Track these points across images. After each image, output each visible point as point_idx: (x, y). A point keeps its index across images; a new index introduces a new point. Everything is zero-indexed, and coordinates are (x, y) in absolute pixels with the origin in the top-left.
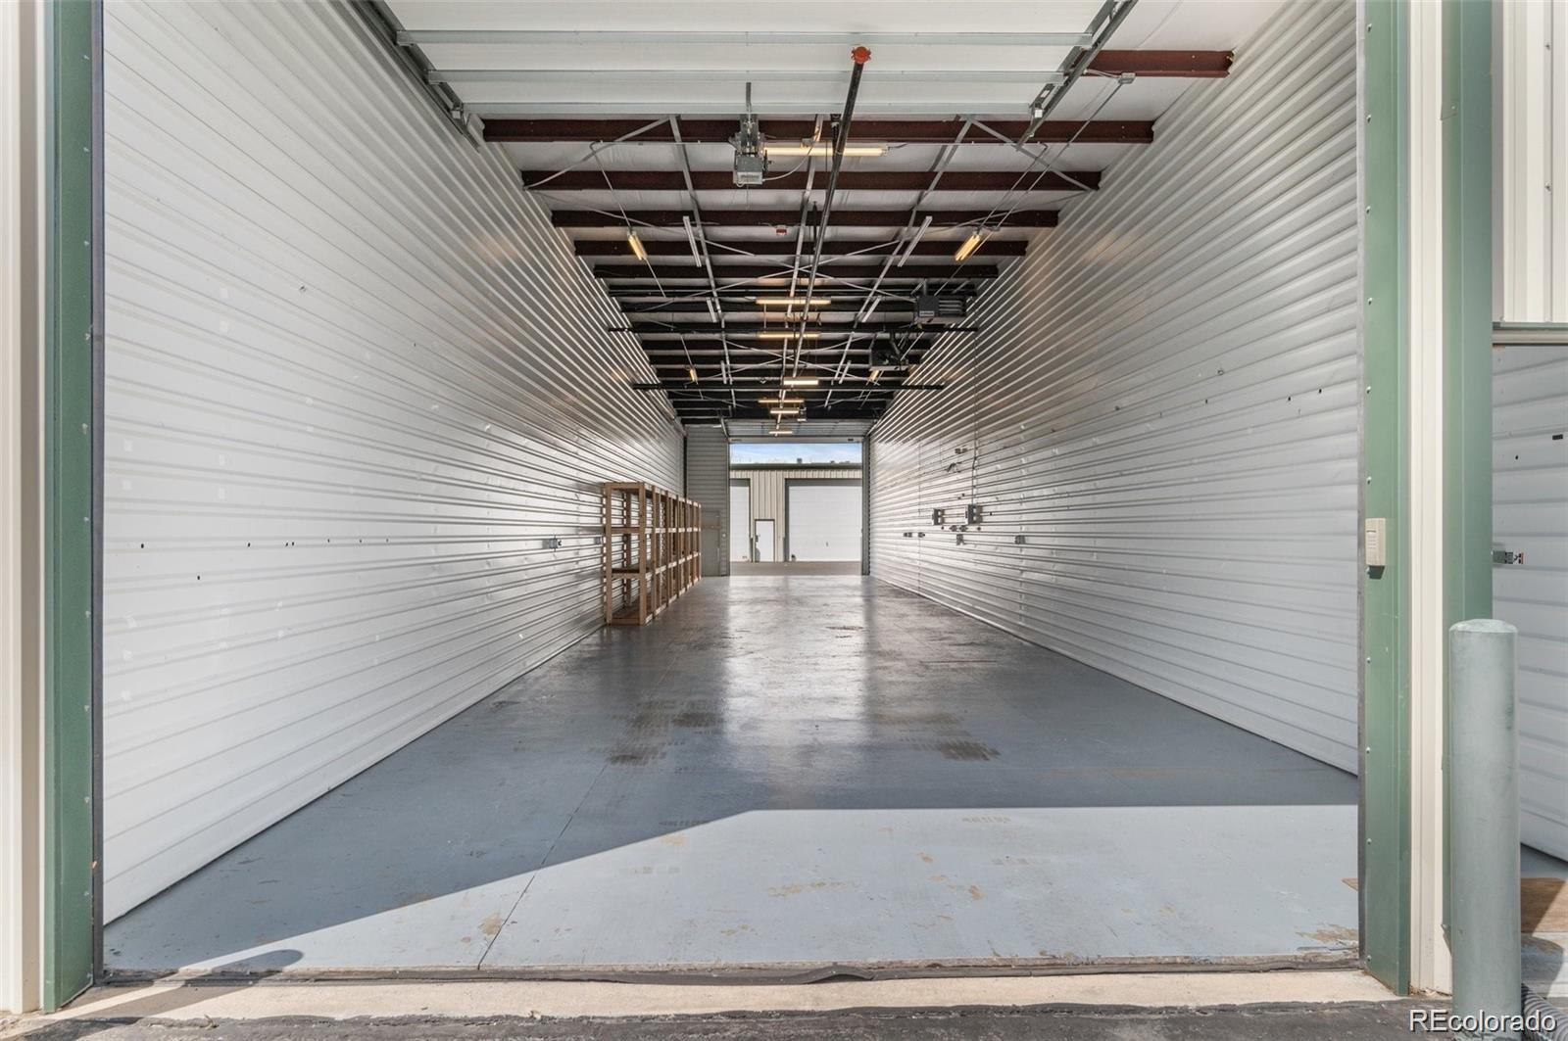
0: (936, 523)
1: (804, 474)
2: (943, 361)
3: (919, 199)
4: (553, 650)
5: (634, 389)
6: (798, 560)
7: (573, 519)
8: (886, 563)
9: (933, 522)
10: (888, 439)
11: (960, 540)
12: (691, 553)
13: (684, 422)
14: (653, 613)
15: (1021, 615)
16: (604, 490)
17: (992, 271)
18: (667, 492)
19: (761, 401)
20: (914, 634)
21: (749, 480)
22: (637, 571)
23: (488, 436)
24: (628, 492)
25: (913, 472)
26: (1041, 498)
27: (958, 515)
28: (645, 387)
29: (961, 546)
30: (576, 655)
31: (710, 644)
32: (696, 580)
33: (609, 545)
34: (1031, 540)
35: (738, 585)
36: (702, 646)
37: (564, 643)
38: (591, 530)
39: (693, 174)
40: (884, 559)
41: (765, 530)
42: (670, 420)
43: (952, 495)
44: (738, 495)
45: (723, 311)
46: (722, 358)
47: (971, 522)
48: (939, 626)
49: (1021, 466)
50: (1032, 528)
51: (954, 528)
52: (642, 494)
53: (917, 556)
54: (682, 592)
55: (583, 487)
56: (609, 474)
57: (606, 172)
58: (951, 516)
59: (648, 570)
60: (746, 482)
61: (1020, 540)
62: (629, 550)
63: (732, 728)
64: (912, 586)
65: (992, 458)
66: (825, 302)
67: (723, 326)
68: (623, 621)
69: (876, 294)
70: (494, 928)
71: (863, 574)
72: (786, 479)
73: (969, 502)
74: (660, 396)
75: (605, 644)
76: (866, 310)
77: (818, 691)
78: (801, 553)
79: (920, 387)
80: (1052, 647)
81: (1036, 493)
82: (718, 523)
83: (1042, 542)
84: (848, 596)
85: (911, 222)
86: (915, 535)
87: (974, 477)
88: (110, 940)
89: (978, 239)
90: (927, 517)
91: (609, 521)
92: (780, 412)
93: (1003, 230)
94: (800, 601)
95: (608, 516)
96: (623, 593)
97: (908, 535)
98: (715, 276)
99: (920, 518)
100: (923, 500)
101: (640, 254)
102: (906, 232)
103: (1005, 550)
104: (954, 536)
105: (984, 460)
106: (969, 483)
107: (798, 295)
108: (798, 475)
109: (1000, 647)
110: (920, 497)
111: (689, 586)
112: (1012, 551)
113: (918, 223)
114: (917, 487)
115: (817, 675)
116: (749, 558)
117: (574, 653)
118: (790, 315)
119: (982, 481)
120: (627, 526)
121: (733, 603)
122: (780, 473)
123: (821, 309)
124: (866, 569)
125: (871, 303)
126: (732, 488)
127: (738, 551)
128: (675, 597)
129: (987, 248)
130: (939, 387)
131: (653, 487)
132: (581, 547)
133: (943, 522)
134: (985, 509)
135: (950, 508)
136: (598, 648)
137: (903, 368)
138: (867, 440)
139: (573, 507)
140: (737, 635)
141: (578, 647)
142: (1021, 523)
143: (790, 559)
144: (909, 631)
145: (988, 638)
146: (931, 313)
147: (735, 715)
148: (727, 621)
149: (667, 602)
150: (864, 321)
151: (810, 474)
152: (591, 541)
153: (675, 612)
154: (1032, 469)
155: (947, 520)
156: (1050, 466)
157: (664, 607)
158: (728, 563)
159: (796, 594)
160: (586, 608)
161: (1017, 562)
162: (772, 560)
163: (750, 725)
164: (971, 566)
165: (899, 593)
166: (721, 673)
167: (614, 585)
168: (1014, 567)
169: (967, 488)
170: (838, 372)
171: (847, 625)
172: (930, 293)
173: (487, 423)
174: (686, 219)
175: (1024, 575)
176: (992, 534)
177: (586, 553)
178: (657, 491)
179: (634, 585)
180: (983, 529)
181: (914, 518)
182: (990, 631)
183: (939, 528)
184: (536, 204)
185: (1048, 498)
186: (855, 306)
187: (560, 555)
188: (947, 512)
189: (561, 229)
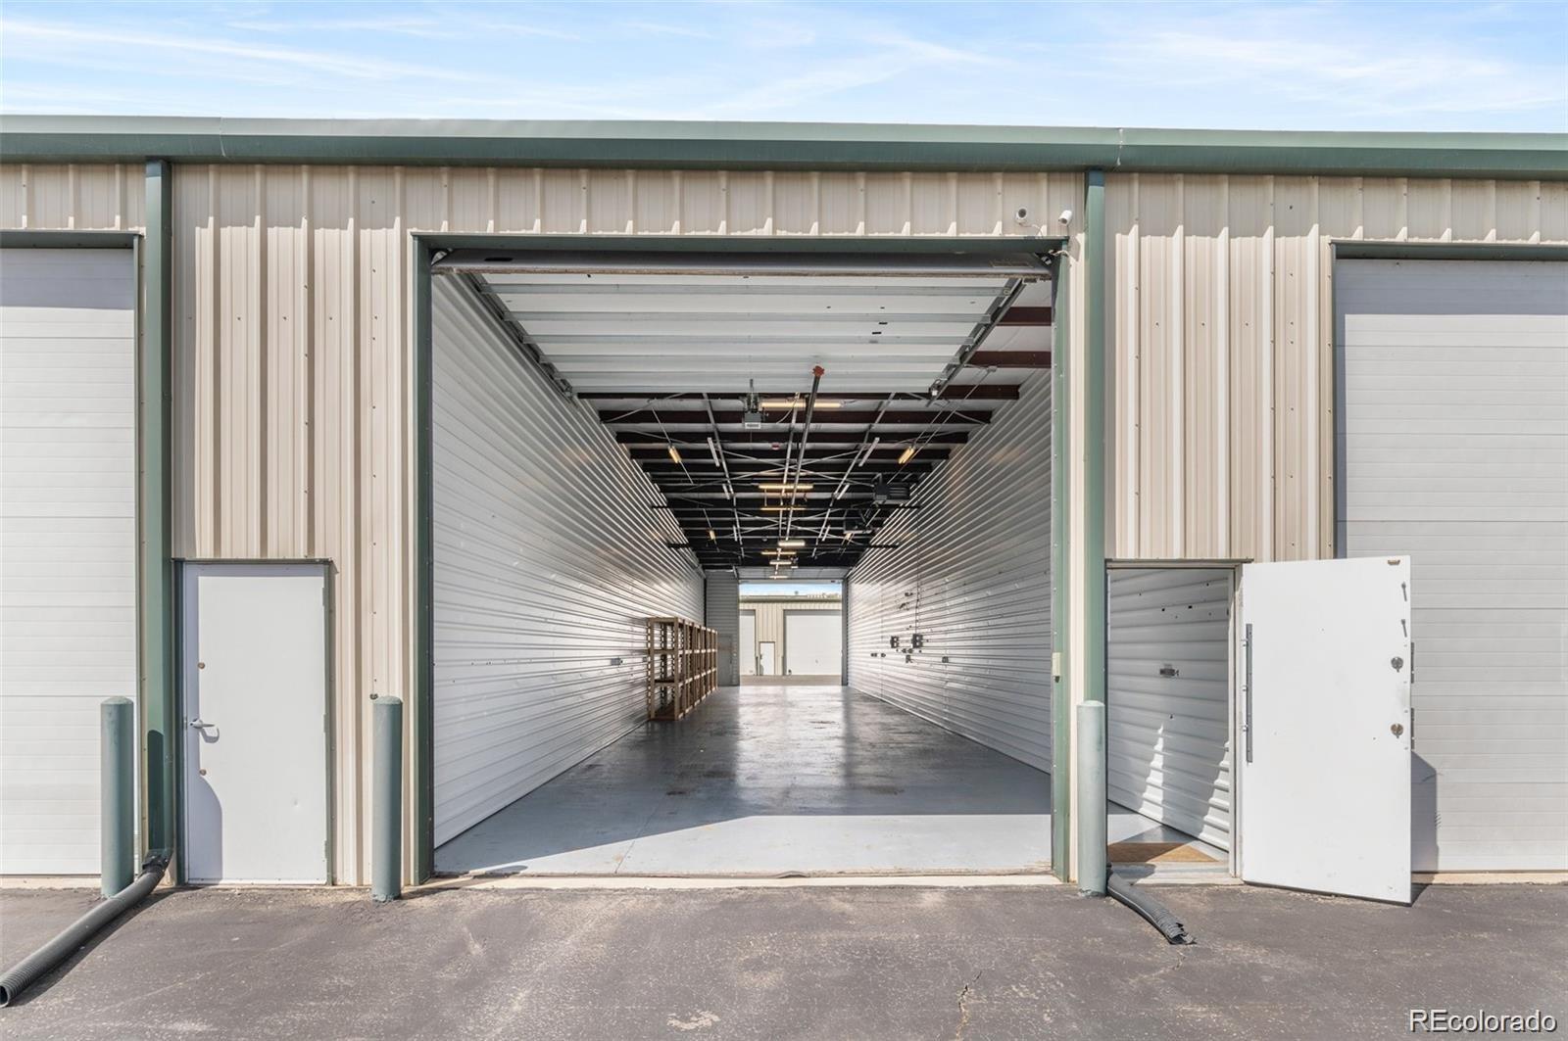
0: (893, 647)
1: (798, 606)
2: (896, 528)
3: (870, 427)
4: (616, 736)
5: (669, 547)
6: (793, 674)
7: (630, 644)
8: (859, 676)
9: (890, 646)
10: (862, 581)
11: (908, 659)
12: (710, 668)
13: (704, 568)
14: (684, 712)
15: (946, 713)
16: (649, 623)
17: (929, 468)
18: (693, 623)
19: (764, 553)
20: (871, 726)
21: (754, 610)
22: (673, 681)
23: (553, 582)
24: (665, 624)
25: (877, 608)
26: (958, 631)
27: (907, 641)
28: (677, 546)
29: (909, 663)
30: (633, 738)
31: (726, 732)
32: (714, 689)
33: (652, 662)
34: (951, 660)
35: (745, 692)
36: (721, 733)
37: (623, 731)
38: (641, 652)
39: (714, 413)
40: (858, 673)
41: (767, 651)
42: (693, 567)
43: (902, 626)
44: (745, 623)
45: (735, 491)
46: (734, 523)
47: (915, 646)
48: (891, 721)
49: (945, 608)
50: (953, 652)
51: (904, 651)
52: (676, 625)
53: (880, 671)
54: (704, 697)
55: (635, 621)
56: (654, 612)
57: (656, 412)
58: (902, 641)
59: (680, 681)
60: (753, 612)
61: (945, 660)
62: (665, 667)
63: (742, 780)
64: (876, 693)
65: (928, 601)
66: (810, 487)
67: (735, 504)
68: (663, 717)
69: (845, 482)
70: (620, 859)
71: (843, 685)
72: (784, 610)
73: (914, 632)
74: (687, 552)
75: (650, 732)
76: (840, 491)
77: (797, 760)
78: (796, 668)
79: (880, 546)
80: (964, 734)
81: (955, 627)
82: (730, 645)
83: (958, 663)
84: (828, 701)
85: (866, 440)
86: (879, 655)
87: (917, 614)
88: (437, 856)
89: (912, 451)
90: (887, 642)
91: (652, 645)
92: (777, 564)
93: (930, 445)
94: (791, 705)
95: (652, 642)
96: (661, 697)
97: (874, 655)
98: (729, 471)
99: (882, 642)
100: (884, 629)
101: (676, 458)
102: (863, 446)
103: (937, 667)
104: (904, 656)
105: (923, 602)
106: (914, 619)
107: (789, 482)
108: (793, 606)
109: (929, 734)
110: (882, 627)
111: (709, 693)
112: (940, 667)
113: (871, 440)
114: (880, 620)
115: (799, 750)
116: (754, 672)
117: (632, 737)
118: (783, 494)
119: (922, 617)
120: (664, 649)
121: (742, 705)
122: (779, 605)
123: (806, 491)
124: (845, 682)
125: (843, 486)
126: (741, 617)
127: (746, 667)
128: (698, 701)
129: (920, 455)
130: (894, 547)
131: (684, 620)
132: (635, 664)
133: (897, 646)
134: (924, 637)
135: (902, 636)
136: (645, 735)
137: (869, 532)
138: (846, 581)
139: (630, 636)
140: (744, 726)
141: (633, 734)
142: (945, 648)
143: (788, 673)
144: (868, 724)
145: (923, 728)
146: (885, 497)
147: (744, 772)
148: (738, 718)
149: (693, 704)
150: (839, 498)
151: (803, 606)
152: (640, 660)
153: (699, 711)
154: (953, 610)
155: (901, 645)
156: (962, 609)
157: (691, 707)
158: (738, 677)
159: (789, 700)
160: (637, 707)
161: (943, 675)
162: (773, 674)
163: (753, 778)
164: (916, 679)
165: (867, 698)
166: (735, 749)
167: (656, 691)
168: (942, 679)
169: (912, 622)
170: (821, 533)
171: (824, 720)
172: (885, 481)
173: (553, 573)
174: (709, 439)
175: (948, 685)
176: (928, 655)
177: (636, 668)
178: (687, 623)
179: (669, 692)
180: (923, 651)
181: (879, 642)
182: (925, 724)
183: (895, 650)
184: (607, 431)
185: (963, 630)
186: (832, 489)
187: (622, 670)
188: (900, 639)
189: (623, 445)
